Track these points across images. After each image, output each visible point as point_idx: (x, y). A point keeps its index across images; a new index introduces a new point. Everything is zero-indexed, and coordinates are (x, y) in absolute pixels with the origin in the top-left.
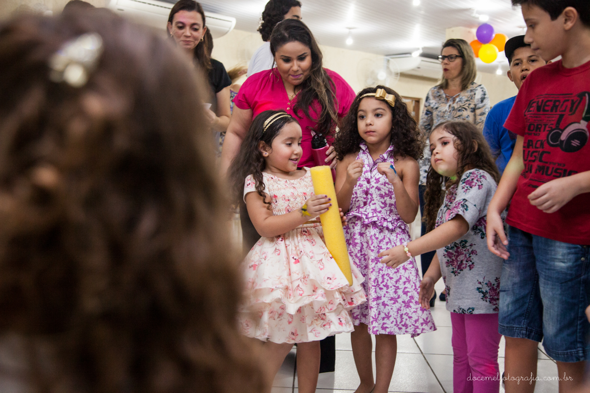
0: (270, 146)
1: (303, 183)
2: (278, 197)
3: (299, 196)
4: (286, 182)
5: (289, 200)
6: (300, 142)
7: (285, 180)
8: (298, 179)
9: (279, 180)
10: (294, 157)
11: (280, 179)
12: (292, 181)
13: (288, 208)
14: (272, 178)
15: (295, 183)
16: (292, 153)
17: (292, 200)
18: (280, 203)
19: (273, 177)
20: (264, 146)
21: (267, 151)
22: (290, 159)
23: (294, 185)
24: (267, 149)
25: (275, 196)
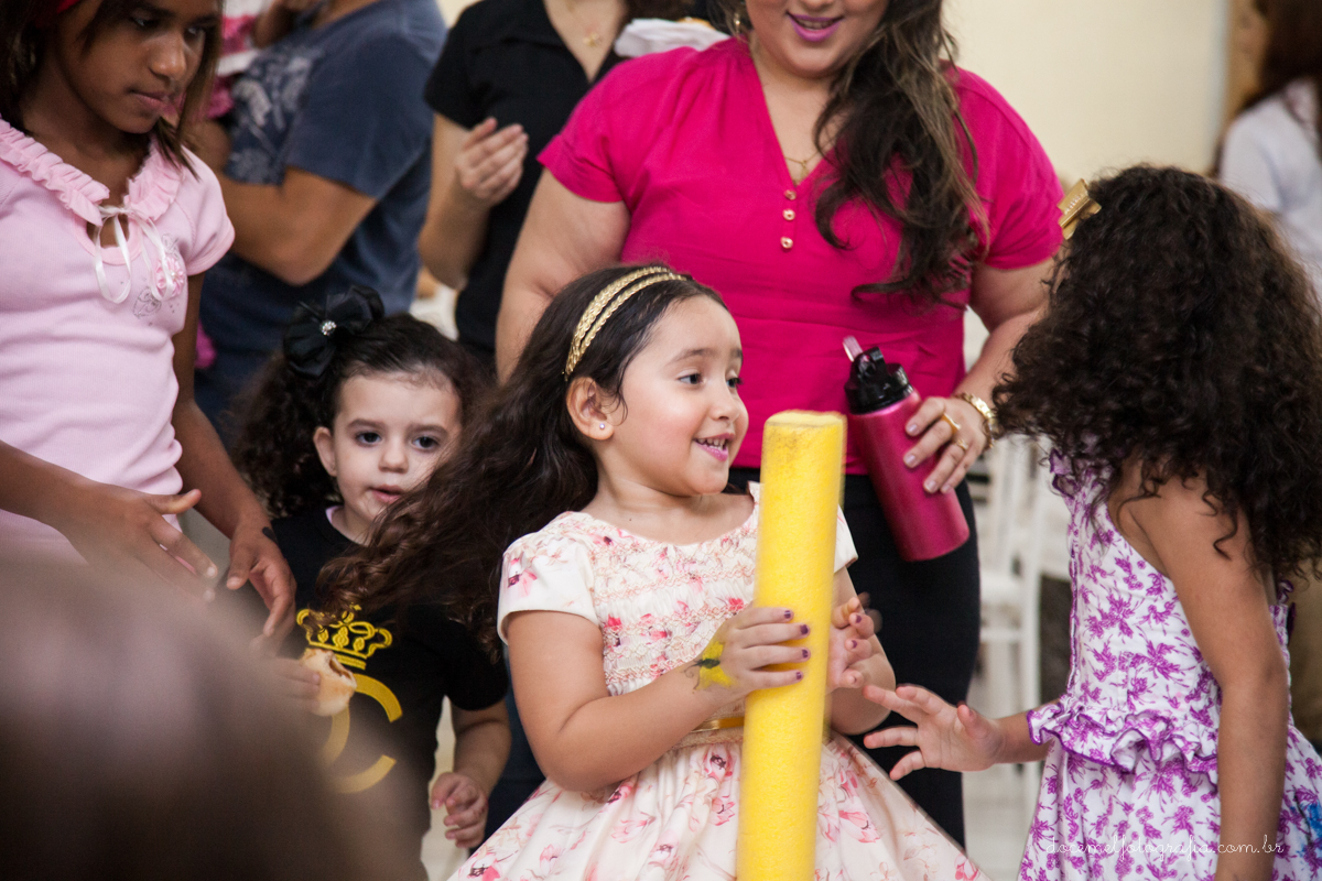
0: (618, 393)
1: (733, 558)
2: (625, 624)
3: (712, 613)
4: (664, 553)
5: (665, 634)
6: (734, 374)
7: (660, 547)
8: (712, 537)
9: (635, 548)
10: (712, 430)
11: (642, 541)
12: (689, 550)
13: (662, 664)
14: (608, 540)
15: (700, 557)
16: (705, 415)
17: (679, 631)
18: (632, 647)
19: (612, 534)
20: (589, 402)
21: (604, 417)
22: (696, 440)
23: (693, 568)
24: (604, 410)
25: (615, 623)
